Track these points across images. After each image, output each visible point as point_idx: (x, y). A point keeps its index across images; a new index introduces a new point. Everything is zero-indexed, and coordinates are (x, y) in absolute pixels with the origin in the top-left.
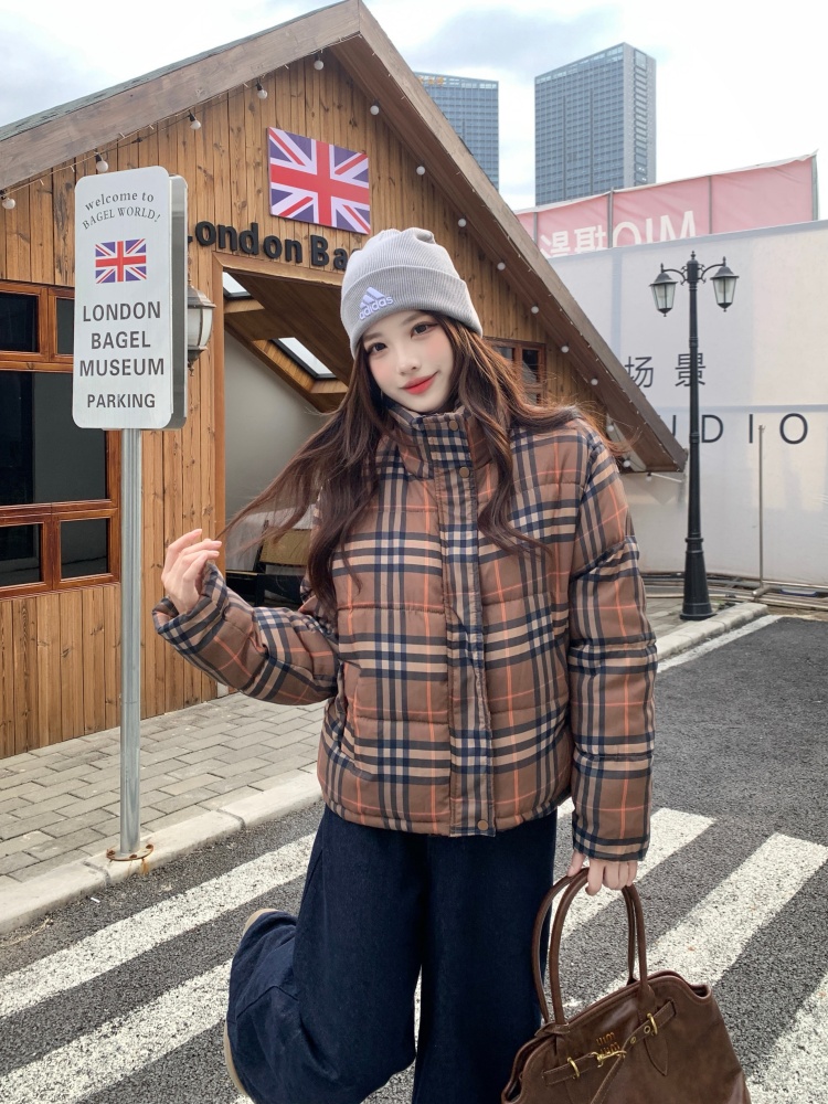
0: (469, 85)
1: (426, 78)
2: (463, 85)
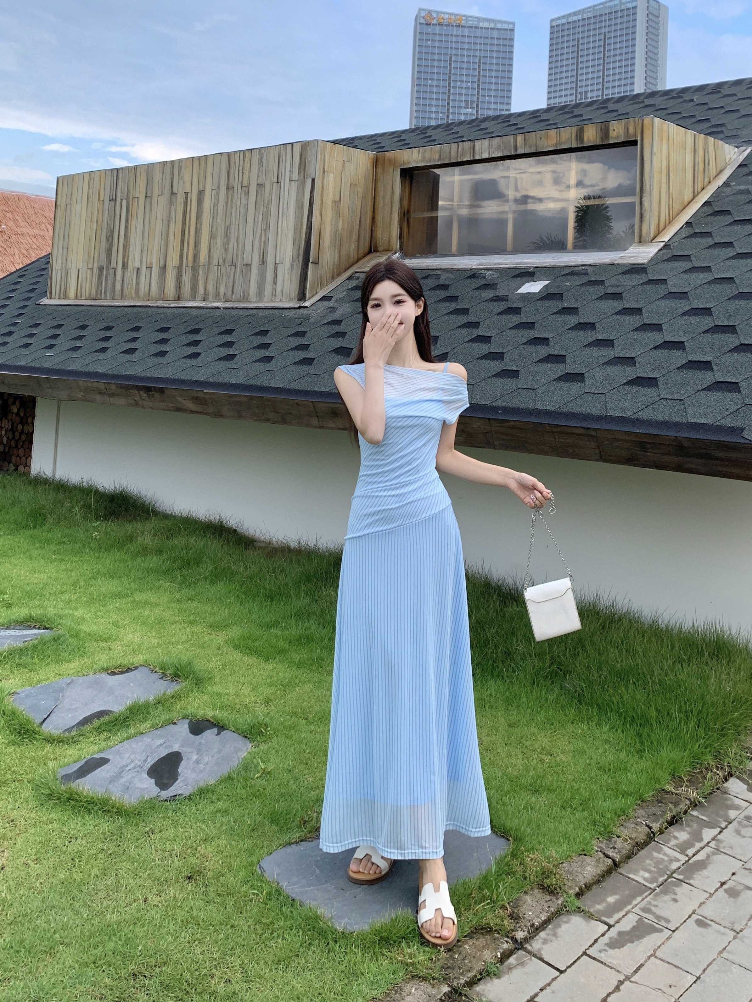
0: (486, 25)
1: (446, 16)
2: (481, 25)
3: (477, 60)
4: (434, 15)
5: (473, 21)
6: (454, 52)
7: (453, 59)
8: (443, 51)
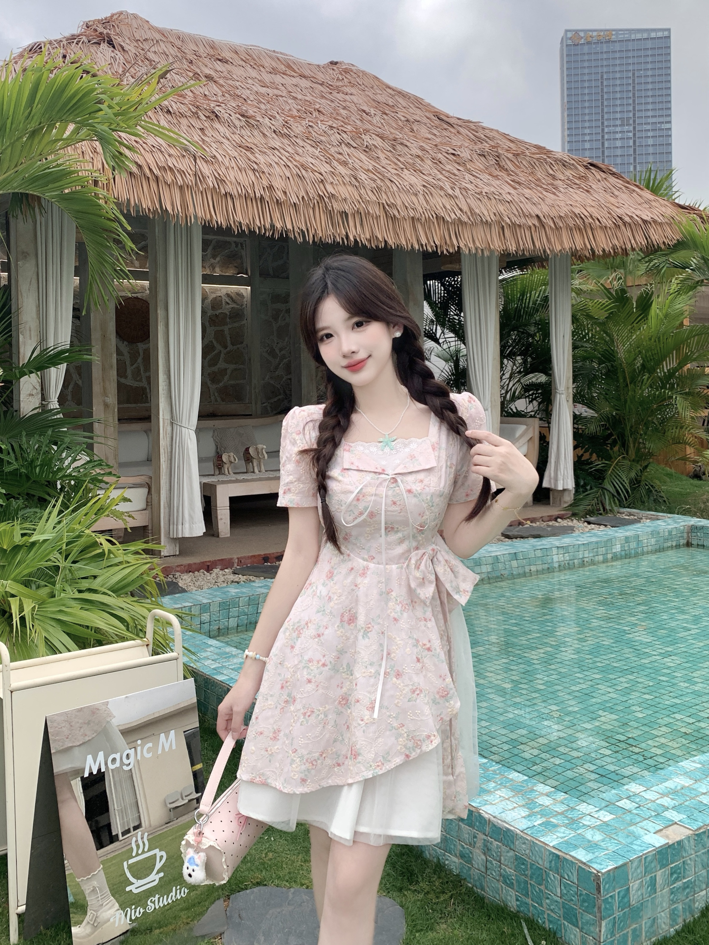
0: (639, 36)
1: (595, 34)
2: (633, 37)
3: (630, 75)
4: (582, 34)
5: (624, 34)
6: (605, 69)
7: (605, 77)
8: (593, 70)
